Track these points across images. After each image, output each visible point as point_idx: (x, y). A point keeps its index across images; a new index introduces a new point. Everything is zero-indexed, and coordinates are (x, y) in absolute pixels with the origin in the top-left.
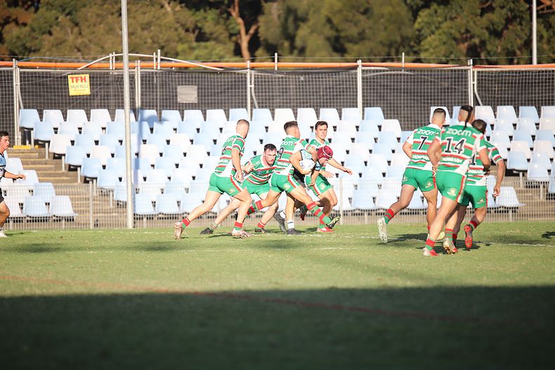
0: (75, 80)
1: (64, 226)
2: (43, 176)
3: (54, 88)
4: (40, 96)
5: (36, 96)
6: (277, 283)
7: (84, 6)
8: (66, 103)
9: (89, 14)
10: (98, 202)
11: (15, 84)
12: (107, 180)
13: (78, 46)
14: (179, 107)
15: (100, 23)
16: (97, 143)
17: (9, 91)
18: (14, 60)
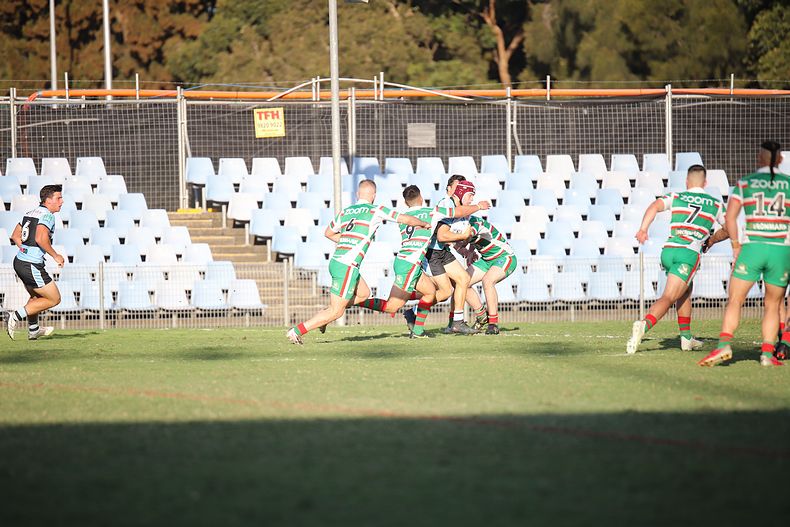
0: (263, 115)
1: (247, 323)
2: (220, 252)
3: (235, 128)
4: (215, 138)
5: (210, 138)
6: (549, 404)
7: (277, 11)
8: (251, 149)
9: (284, 23)
10: (296, 289)
11: (179, 122)
12: (310, 257)
13: (268, 67)
14: (410, 153)
15: (300, 35)
16: (294, 204)
17: (171, 131)
18: (179, 88)
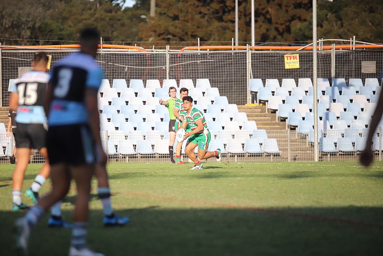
0: (289, 58)
1: (272, 160)
2: (260, 125)
3: (275, 64)
4: (265, 69)
5: (262, 69)
7: (346, 6)
8: (282, 74)
9: (349, 12)
10: (297, 143)
11: (248, 61)
12: (305, 128)
14: (363, 76)
15: (357, 18)
16: (300, 102)
17: (244, 66)
18: (247, 45)
